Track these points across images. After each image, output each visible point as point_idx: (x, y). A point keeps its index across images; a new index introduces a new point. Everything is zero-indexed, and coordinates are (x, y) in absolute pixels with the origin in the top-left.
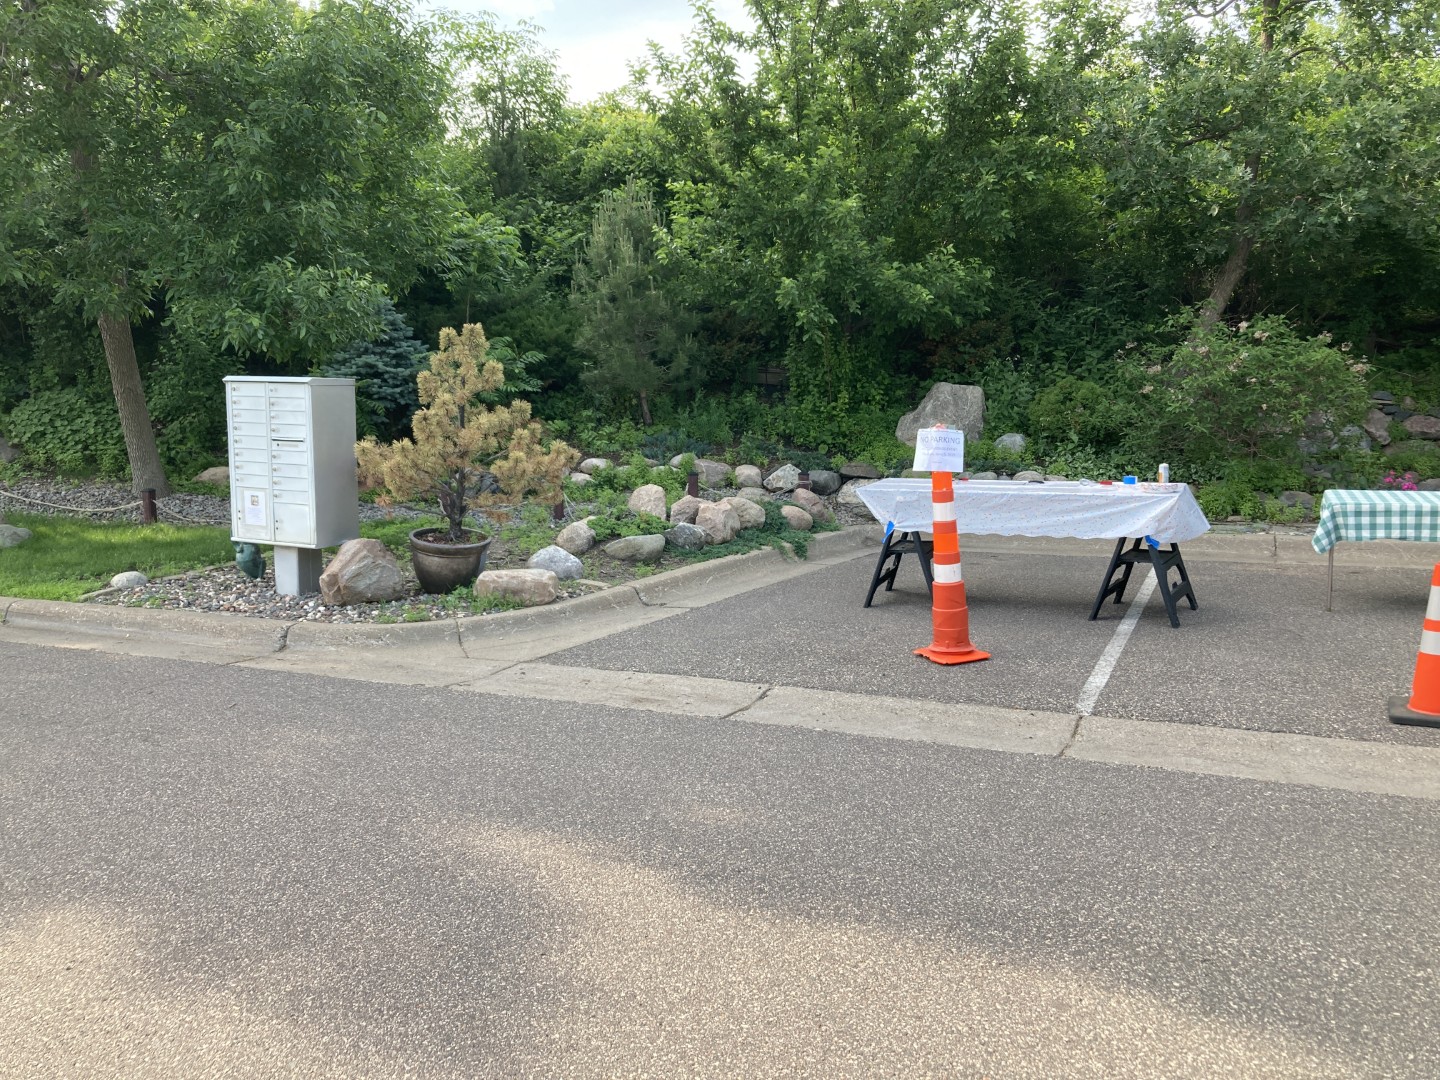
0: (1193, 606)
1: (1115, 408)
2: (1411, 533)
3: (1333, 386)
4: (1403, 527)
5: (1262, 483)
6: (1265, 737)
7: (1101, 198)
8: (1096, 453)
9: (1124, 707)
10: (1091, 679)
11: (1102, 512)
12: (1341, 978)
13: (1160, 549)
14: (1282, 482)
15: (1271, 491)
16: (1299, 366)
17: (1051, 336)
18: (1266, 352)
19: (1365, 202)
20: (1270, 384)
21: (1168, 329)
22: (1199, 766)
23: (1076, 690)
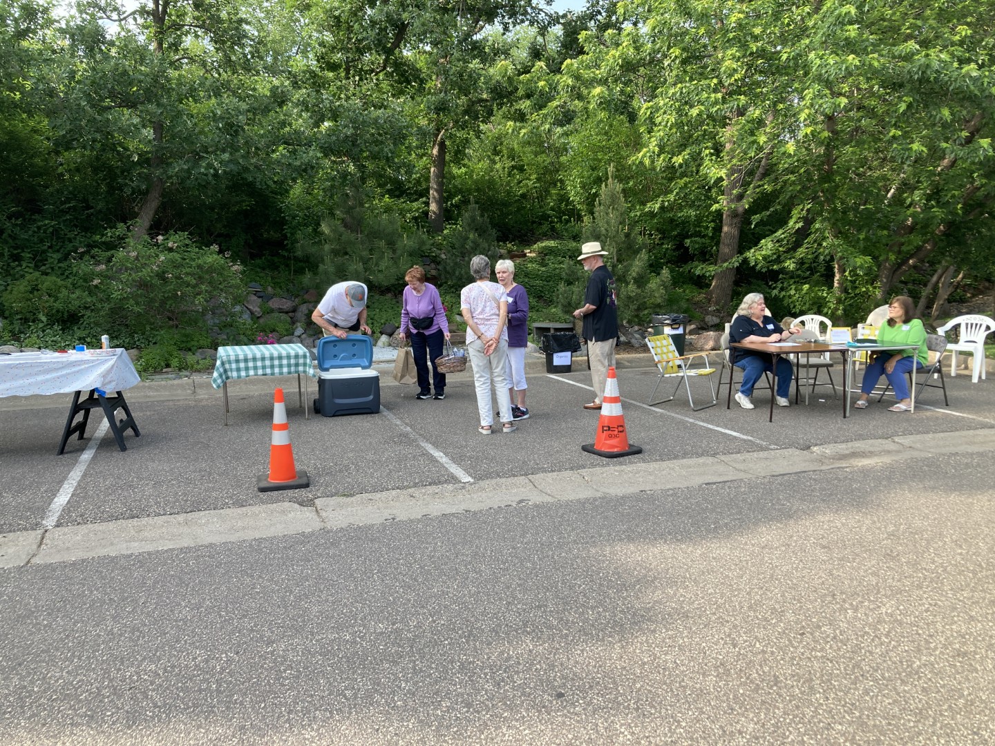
0: (137, 433)
1: (73, 296)
2: (268, 371)
3: (221, 279)
4: (264, 367)
5: (184, 345)
6: (181, 518)
7: (48, 139)
8: (63, 330)
9: (81, 516)
10: (56, 500)
11: (60, 373)
12: (221, 668)
13: (107, 396)
14: (196, 343)
15: (190, 350)
16: (199, 267)
17: (17, 242)
18: (177, 256)
19: (228, 162)
20: (182, 278)
21: (109, 239)
22: (136, 548)
23: (43, 511)
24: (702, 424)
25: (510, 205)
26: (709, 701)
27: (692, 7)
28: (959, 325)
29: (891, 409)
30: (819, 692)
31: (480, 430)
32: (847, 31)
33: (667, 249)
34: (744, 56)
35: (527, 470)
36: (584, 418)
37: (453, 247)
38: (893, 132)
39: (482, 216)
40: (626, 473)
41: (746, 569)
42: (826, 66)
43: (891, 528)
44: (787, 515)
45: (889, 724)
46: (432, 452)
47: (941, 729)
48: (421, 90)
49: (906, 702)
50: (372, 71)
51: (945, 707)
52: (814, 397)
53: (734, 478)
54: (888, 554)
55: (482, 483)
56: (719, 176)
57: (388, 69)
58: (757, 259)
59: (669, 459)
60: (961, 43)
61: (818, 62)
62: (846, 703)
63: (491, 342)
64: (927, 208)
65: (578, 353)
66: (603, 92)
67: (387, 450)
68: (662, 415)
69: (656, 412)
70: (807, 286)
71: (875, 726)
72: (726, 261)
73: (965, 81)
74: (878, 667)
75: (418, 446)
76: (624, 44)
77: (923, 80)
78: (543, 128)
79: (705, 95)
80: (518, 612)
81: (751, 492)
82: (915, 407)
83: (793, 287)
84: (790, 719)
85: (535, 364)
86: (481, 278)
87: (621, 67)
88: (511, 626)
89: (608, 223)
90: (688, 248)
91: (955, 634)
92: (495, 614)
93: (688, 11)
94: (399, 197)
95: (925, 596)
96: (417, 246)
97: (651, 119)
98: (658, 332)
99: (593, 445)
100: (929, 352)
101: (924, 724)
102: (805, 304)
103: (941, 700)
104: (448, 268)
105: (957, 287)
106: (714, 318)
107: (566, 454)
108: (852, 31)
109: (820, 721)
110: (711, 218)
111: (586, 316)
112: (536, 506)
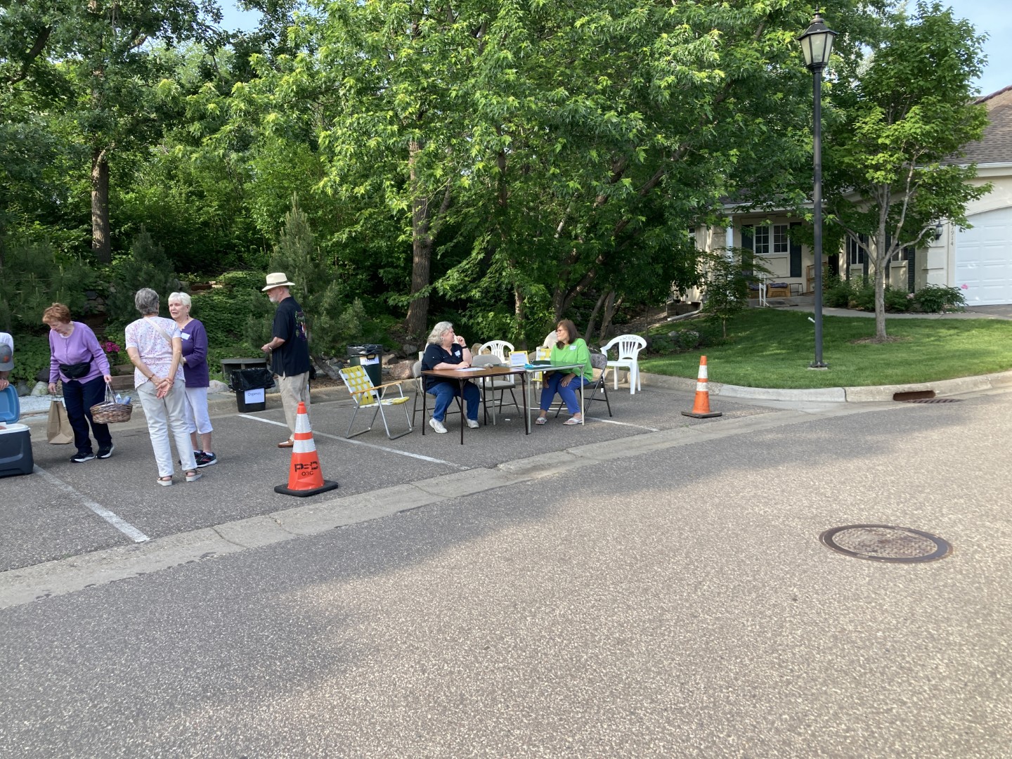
24: (398, 452)
25: (190, 232)
26: (398, 733)
27: (362, 38)
28: (618, 343)
29: (566, 423)
30: (501, 702)
31: (159, 482)
32: (506, 74)
33: (362, 279)
34: (417, 91)
35: (211, 521)
36: (278, 458)
37: (123, 279)
38: (552, 170)
39: (156, 244)
40: (321, 511)
41: (437, 591)
42: (490, 105)
43: (565, 533)
44: (476, 533)
45: (561, 719)
46: (99, 512)
47: (604, 715)
48: (71, 104)
49: (575, 696)
50: (8, 79)
51: (608, 694)
52: (501, 417)
53: (427, 503)
54: (562, 559)
55: (159, 541)
56: (401, 207)
57: (28, 78)
58: (444, 289)
59: (365, 491)
60: (603, 92)
61: (483, 101)
62: (524, 707)
63: (165, 383)
64: (587, 240)
65: (273, 389)
66: (277, 119)
67: (41, 515)
68: (359, 447)
69: (353, 444)
70: (492, 313)
71: (548, 724)
72: (417, 291)
73: (607, 126)
74: (552, 667)
75: (81, 507)
76: (298, 71)
77: (574, 124)
78: (216, 153)
79: (381, 127)
80: (197, 677)
81: (442, 515)
82: (585, 420)
83: (480, 314)
84: (475, 734)
85: (225, 403)
86: (149, 314)
87: (297, 93)
88: (189, 695)
89: (295, 253)
90: (382, 278)
91: (616, 624)
92: (171, 684)
93: (359, 42)
94: (52, 223)
95: (592, 593)
96: (77, 279)
97: (330, 148)
98: (355, 363)
99: (286, 486)
100: (594, 369)
101: (590, 713)
102: (491, 330)
103: (604, 688)
104: (118, 303)
105: (618, 310)
106: (411, 347)
107: (257, 498)
108: (511, 74)
109: (502, 730)
110: (401, 249)
111: (275, 350)
112: (222, 558)
